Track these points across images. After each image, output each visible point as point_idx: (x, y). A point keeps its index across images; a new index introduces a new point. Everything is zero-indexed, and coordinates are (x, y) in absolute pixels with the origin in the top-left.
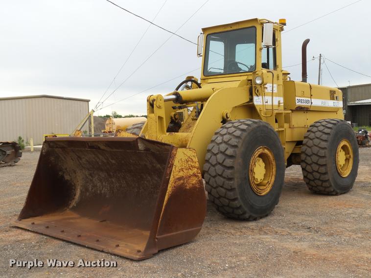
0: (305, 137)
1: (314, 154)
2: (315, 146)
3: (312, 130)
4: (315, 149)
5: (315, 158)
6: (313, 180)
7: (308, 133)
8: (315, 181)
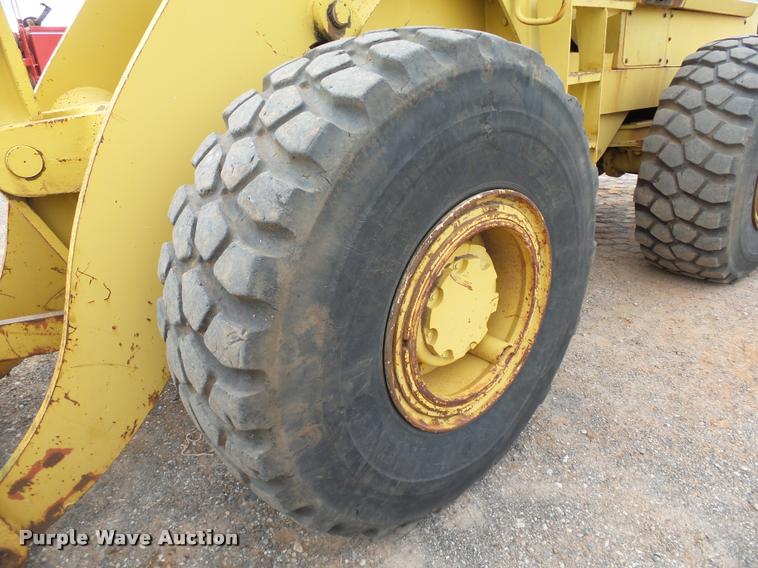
0: (664, 103)
1: (692, 164)
2: (701, 135)
3: (692, 77)
4: (698, 149)
5: (690, 180)
6: (668, 245)
7: (679, 88)
8: (674, 248)
